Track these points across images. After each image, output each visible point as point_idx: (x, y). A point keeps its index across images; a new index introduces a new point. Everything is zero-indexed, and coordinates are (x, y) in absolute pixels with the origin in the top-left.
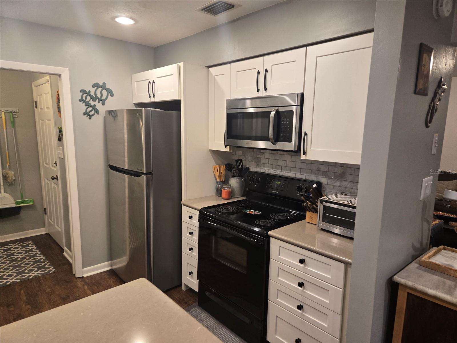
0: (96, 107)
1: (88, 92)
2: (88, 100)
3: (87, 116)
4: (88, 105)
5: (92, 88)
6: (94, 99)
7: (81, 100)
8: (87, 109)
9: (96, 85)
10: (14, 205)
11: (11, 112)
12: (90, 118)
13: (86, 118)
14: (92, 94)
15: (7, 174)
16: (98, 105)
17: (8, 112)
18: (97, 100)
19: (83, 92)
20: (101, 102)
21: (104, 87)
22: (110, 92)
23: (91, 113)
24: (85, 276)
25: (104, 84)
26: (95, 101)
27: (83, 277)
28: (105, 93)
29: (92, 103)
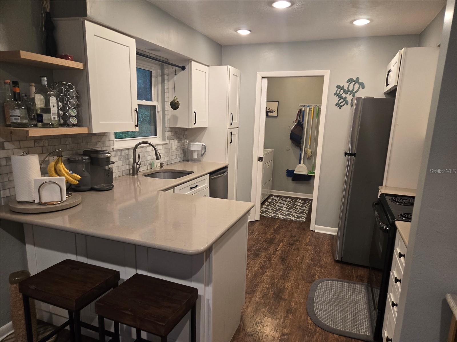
0: (347, 99)
1: (342, 87)
2: (341, 94)
3: (338, 107)
4: (340, 97)
5: (347, 83)
6: (346, 92)
7: (336, 94)
8: (339, 100)
9: (350, 81)
10: (306, 174)
11: (318, 107)
12: (340, 108)
13: (337, 108)
14: (346, 88)
15: (307, 151)
16: (349, 97)
17: (316, 106)
18: (349, 93)
19: (339, 87)
20: (352, 94)
21: (357, 81)
22: (362, 85)
23: (342, 104)
24: (316, 231)
25: (358, 79)
26: (347, 94)
27: (314, 231)
28: (357, 86)
29: (344, 96)
